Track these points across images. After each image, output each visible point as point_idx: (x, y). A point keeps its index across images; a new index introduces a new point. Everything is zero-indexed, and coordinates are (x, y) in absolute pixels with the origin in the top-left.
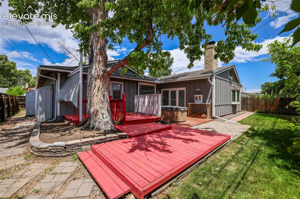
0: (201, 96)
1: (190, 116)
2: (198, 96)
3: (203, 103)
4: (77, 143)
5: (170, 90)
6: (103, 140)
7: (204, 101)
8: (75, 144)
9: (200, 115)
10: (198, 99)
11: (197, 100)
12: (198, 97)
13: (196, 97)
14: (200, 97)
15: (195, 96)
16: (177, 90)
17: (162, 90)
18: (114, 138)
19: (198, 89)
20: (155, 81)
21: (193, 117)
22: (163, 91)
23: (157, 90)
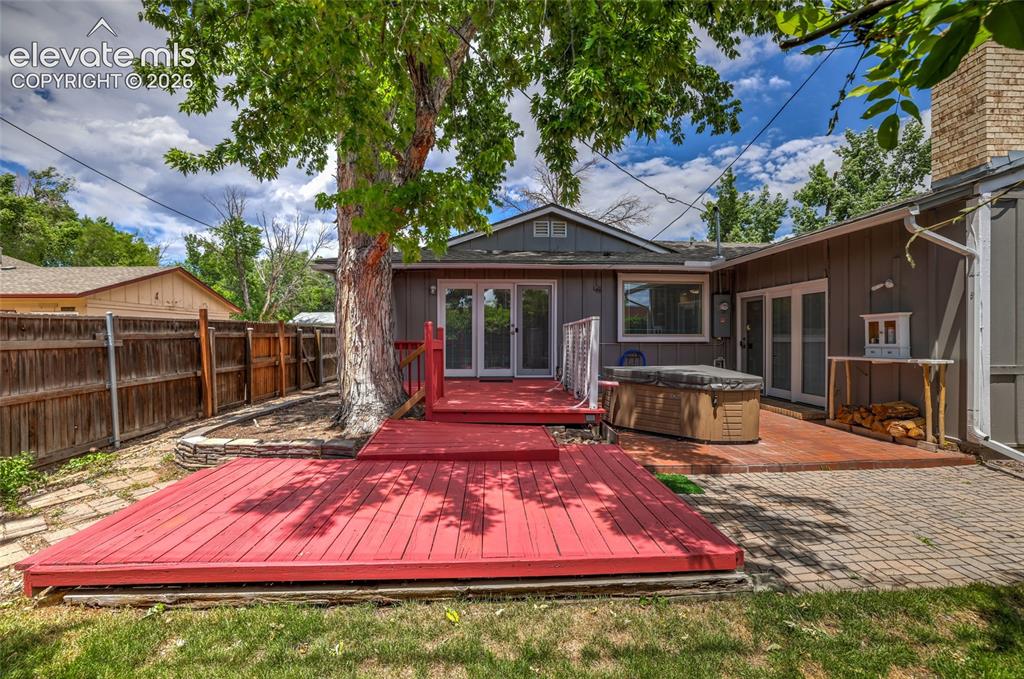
0: (902, 320)
1: (835, 423)
2: (881, 319)
3: (912, 355)
4: (216, 446)
5: (769, 294)
6: (277, 450)
7: (920, 347)
8: (211, 447)
9: (881, 421)
10: (882, 338)
11: (877, 342)
12: (882, 327)
13: (874, 326)
14: (891, 325)
15: (868, 318)
16: (796, 292)
17: (739, 296)
18: (307, 452)
19: (889, 285)
20: (687, 263)
21: (851, 431)
22: (742, 299)
23: (715, 296)
